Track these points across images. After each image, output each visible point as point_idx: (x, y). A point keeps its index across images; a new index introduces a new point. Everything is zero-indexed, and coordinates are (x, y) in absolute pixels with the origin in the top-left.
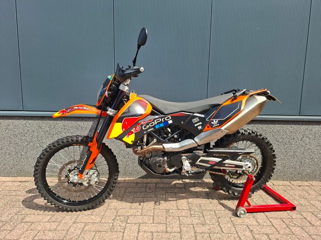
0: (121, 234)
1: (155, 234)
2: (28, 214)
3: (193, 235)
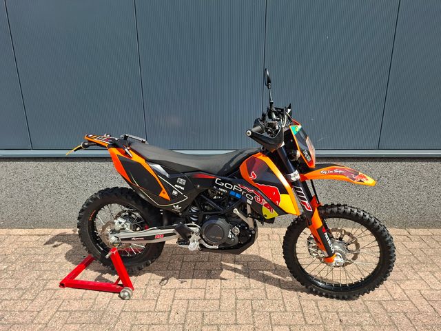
0: (154, 303)
1: (191, 302)
2: (50, 279)
3: (234, 303)
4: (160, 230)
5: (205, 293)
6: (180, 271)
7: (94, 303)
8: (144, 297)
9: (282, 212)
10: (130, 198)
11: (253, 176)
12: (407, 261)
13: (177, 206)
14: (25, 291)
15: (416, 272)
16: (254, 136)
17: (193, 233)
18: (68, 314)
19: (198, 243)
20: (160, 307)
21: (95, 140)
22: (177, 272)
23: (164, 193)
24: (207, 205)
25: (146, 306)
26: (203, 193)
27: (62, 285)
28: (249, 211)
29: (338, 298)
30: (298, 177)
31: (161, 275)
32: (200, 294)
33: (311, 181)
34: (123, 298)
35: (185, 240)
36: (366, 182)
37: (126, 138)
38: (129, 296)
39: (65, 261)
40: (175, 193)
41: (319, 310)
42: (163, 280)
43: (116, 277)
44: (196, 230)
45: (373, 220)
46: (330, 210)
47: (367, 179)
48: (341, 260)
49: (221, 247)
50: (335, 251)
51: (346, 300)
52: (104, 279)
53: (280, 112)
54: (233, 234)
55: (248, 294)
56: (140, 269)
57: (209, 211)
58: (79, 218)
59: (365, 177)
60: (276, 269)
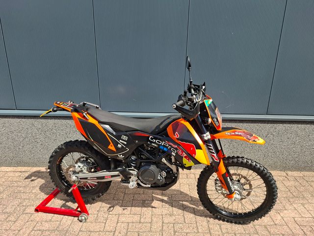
2: (28, 206)
4: (108, 173)
5: (140, 218)
6: (123, 201)
7: (60, 224)
8: (96, 221)
9: (197, 162)
10: (87, 149)
11: (177, 136)
12: (285, 196)
13: (121, 156)
14: (10, 214)
15: (291, 204)
16: (178, 108)
17: (132, 175)
18: (40, 232)
19: (136, 182)
20: (107, 228)
21: (62, 106)
22: (121, 201)
23: (111, 146)
24: (143, 155)
25: (97, 227)
26: (140, 146)
27: (37, 210)
28: (173, 160)
29: (236, 223)
30: (209, 137)
31: (109, 204)
32: (137, 218)
33: (219, 139)
34: (81, 221)
35: (126, 179)
36: (258, 142)
37: (84, 104)
38: (85, 219)
39: (39, 191)
40: (119, 146)
41: (222, 231)
42: (110, 207)
43: (76, 205)
44: (135, 172)
45: (262, 168)
46: (231, 160)
47: (259, 140)
48: (239, 197)
49: (153, 185)
50: (235, 190)
51: (241, 224)
52: (67, 206)
53: (197, 89)
54: (161, 176)
55: (171, 219)
56: (93, 200)
57: (144, 159)
58: (49, 162)
59: (257, 138)
60: (192, 200)
